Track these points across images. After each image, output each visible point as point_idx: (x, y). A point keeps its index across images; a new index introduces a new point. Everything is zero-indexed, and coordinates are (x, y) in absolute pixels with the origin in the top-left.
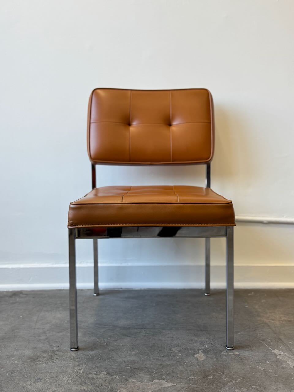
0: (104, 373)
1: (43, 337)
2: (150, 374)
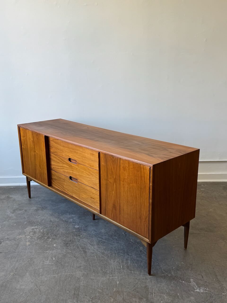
1: (39, 203)
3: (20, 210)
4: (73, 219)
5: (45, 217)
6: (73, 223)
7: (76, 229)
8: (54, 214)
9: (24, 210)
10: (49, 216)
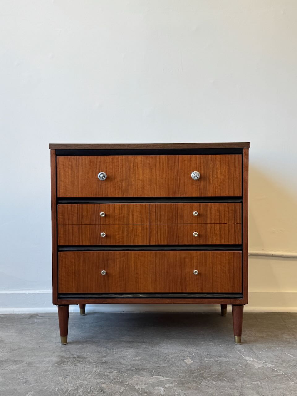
0: (116, 371)
2: (150, 373)
5: (83, 380)
8: (109, 374)
9: (25, 362)
10: (95, 379)
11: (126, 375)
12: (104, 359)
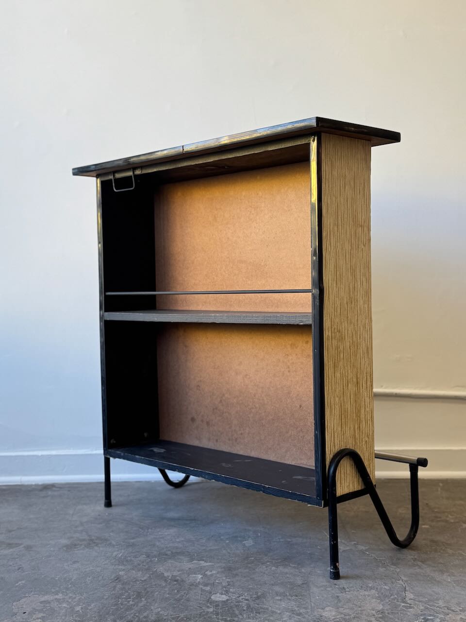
0: (144, 556)
1: (80, 529)
2: (190, 557)
3: (10, 546)
4: (205, 575)
5: (97, 566)
6: (206, 585)
7: (216, 604)
8: (133, 559)
9: (22, 546)
10: (113, 565)
11: (157, 559)
12: (132, 541)
